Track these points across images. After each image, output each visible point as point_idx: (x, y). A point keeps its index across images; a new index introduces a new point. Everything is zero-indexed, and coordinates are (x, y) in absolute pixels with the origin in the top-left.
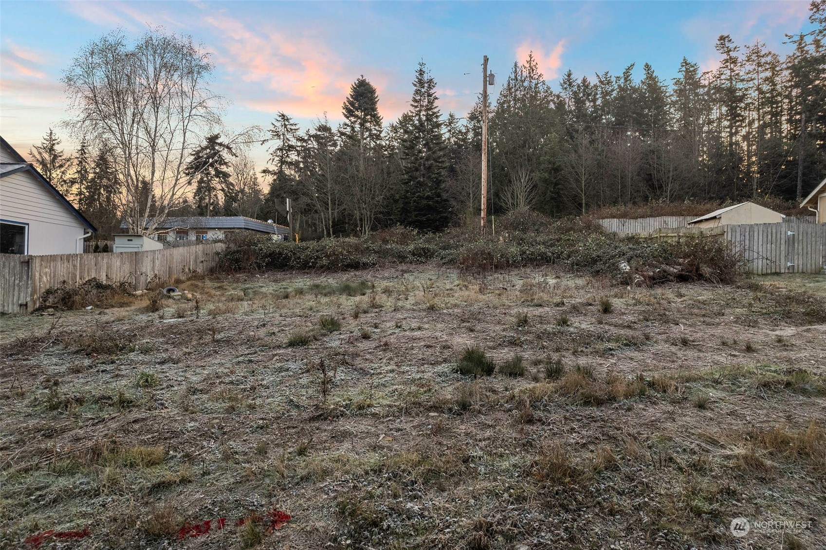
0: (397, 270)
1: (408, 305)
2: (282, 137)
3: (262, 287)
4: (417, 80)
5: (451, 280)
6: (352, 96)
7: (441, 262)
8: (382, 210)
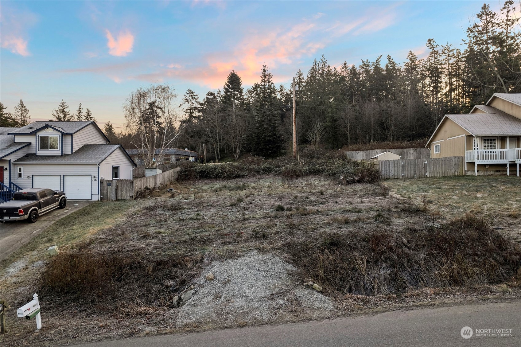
0: (257, 178)
1: (262, 193)
2: (190, 103)
3: (202, 187)
4: (262, 74)
5: (279, 182)
6: (228, 82)
7: (275, 174)
8: (246, 142)
